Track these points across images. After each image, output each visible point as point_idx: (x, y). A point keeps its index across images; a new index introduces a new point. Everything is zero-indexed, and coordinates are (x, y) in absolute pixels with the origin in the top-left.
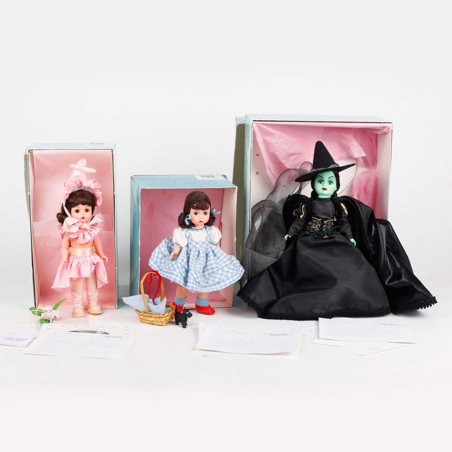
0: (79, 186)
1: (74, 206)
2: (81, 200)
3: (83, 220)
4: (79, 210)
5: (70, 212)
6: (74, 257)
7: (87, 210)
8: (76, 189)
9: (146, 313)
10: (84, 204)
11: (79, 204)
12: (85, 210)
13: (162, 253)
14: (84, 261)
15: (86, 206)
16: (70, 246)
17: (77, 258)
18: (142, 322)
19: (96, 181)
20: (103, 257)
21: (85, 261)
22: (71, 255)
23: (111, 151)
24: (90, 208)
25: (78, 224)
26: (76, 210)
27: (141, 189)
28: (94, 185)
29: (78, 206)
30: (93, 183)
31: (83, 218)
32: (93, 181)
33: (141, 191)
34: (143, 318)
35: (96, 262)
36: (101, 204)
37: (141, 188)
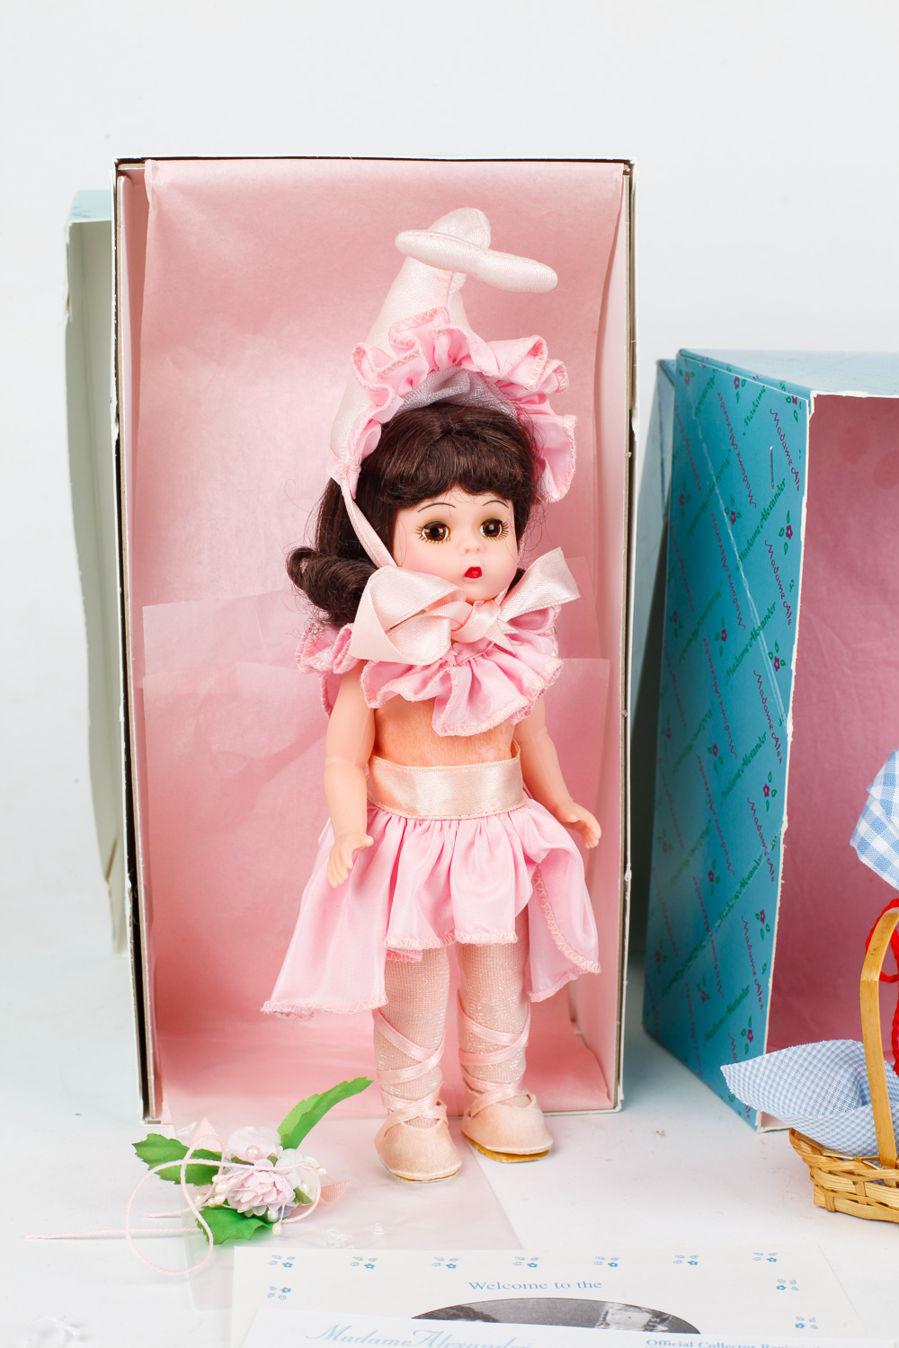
0: (441, 376)
1: (414, 501)
2: (462, 462)
3: (475, 588)
4: (443, 526)
5: (388, 541)
6: (403, 821)
7: (492, 528)
8: (425, 396)
9: (878, 1161)
10: (475, 485)
11: (451, 488)
12: (483, 524)
14: (472, 844)
15: (489, 497)
16: (377, 749)
17: (425, 825)
18: (836, 1211)
19: (545, 343)
20: (573, 818)
21: (481, 843)
22: (386, 808)
23: (625, 173)
24: (505, 512)
25: (440, 612)
26: (425, 527)
27: (819, 399)
28: (539, 370)
29: (440, 499)
30: (531, 359)
31: (474, 573)
32: (530, 342)
33: (813, 411)
34: (852, 1189)
35: (545, 850)
36: (565, 491)
37: (813, 394)
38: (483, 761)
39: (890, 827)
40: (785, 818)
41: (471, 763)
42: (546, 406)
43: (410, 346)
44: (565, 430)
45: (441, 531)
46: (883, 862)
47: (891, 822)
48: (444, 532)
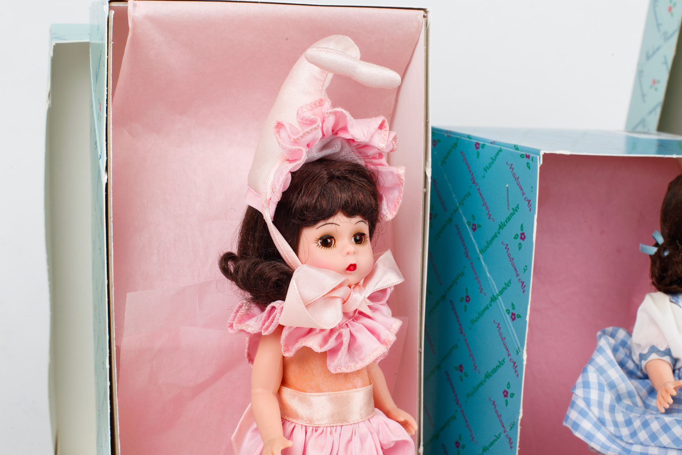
0: (326, 141)
1: (313, 222)
3: (352, 277)
4: (331, 238)
5: (295, 246)
6: (304, 428)
7: (359, 238)
8: (317, 155)
10: (350, 212)
11: (336, 214)
12: (354, 236)
13: (612, 386)
14: (350, 440)
15: (358, 219)
16: (284, 382)
17: (320, 431)
19: (386, 120)
21: (356, 440)
22: (291, 419)
23: (424, 17)
25: (334, 294)
26: (320, 239)
27: (546, 156)
28: (386, 137)
29: (331, 220)
30: (380, 131)
31: (352, 267)
32: (379, 120)
33: (541, 163)
36: (395, 213)
37: (542, 153)
38: (356, 387)
39: (590, 414)
40: (521, 410)
41: (348, 389)
42: (383, 161)
43: (313, 122)
44: (399, 176)
45: (329, 241)
46: (590, 436)
47: (590, 410)
48: (331, 242)
